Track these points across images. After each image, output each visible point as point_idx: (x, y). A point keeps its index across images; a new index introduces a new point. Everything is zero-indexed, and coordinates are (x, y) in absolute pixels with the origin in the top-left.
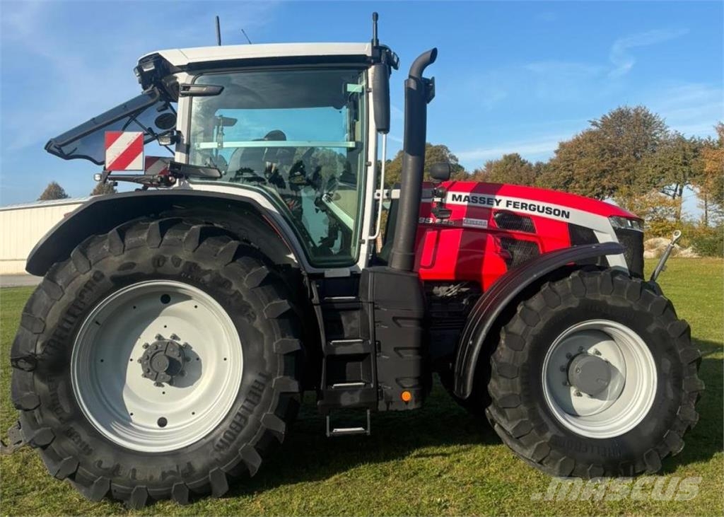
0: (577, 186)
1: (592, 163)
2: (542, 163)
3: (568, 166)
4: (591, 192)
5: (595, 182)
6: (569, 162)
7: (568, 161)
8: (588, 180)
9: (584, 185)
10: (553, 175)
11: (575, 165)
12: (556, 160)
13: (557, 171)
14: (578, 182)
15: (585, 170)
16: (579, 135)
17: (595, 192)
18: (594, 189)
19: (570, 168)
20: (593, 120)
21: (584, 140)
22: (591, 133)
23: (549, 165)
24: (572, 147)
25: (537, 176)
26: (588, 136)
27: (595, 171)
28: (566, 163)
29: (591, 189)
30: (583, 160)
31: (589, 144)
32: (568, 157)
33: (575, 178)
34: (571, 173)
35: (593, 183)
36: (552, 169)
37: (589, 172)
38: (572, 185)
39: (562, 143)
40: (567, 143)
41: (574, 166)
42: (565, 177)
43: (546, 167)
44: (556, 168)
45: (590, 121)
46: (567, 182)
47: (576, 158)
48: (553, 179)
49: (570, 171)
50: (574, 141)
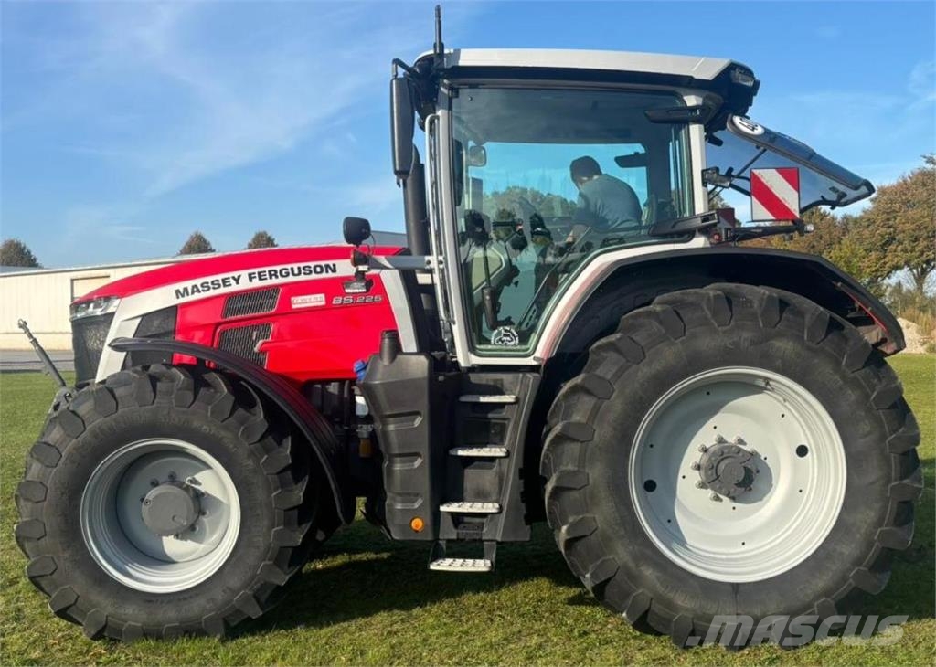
0: (899, 248)
1: (924, 217)
2: (851, 216)
3: (888, 220)
4: (918, 257)
5: (925, 243)
6: (891, 213)
7: (888, 213)
8: (916, 240)
9: (909, 248)
10: (866, 233)
11: (898, 219)
12: (872, 213)
13: (872, 227)
14: (900, 243)
15: (913, 226)
16: (906, 176)
17: (924, 258)
18: (922, 253)
19: (891, 223)
20: (928, 155)
21: (915, 183)
22: (924, 173)
23: (862, 218)
24: (896, 193)
25: (844, 234)
26: (920, 177)
27: (926, 228)
28: (885, 216)
29: (918, 253)
30: (911, 213)
31: (920, 190)
32: (891, 208)
33: (897, 238)
34: (892, 230)
35: (922, 244)
36: (867, 223)
37: (919, 228)
38: (893, 247)
39: (882, 187)
40: (888, 188)
41: (897, 221)
42: (882, 236)
43: (856, 221)
44: (871, 222)
45: (925, 157)
46: (884, 244)
47: (900, 209)
48: (866, 238)
49: (890, 227)
50: (899, 184)
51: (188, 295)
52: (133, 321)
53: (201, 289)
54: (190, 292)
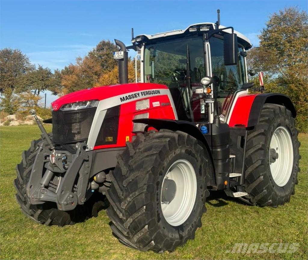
51: (125, 100)
52: (104, 111)
53: (129, 98)
54: (125, 99)
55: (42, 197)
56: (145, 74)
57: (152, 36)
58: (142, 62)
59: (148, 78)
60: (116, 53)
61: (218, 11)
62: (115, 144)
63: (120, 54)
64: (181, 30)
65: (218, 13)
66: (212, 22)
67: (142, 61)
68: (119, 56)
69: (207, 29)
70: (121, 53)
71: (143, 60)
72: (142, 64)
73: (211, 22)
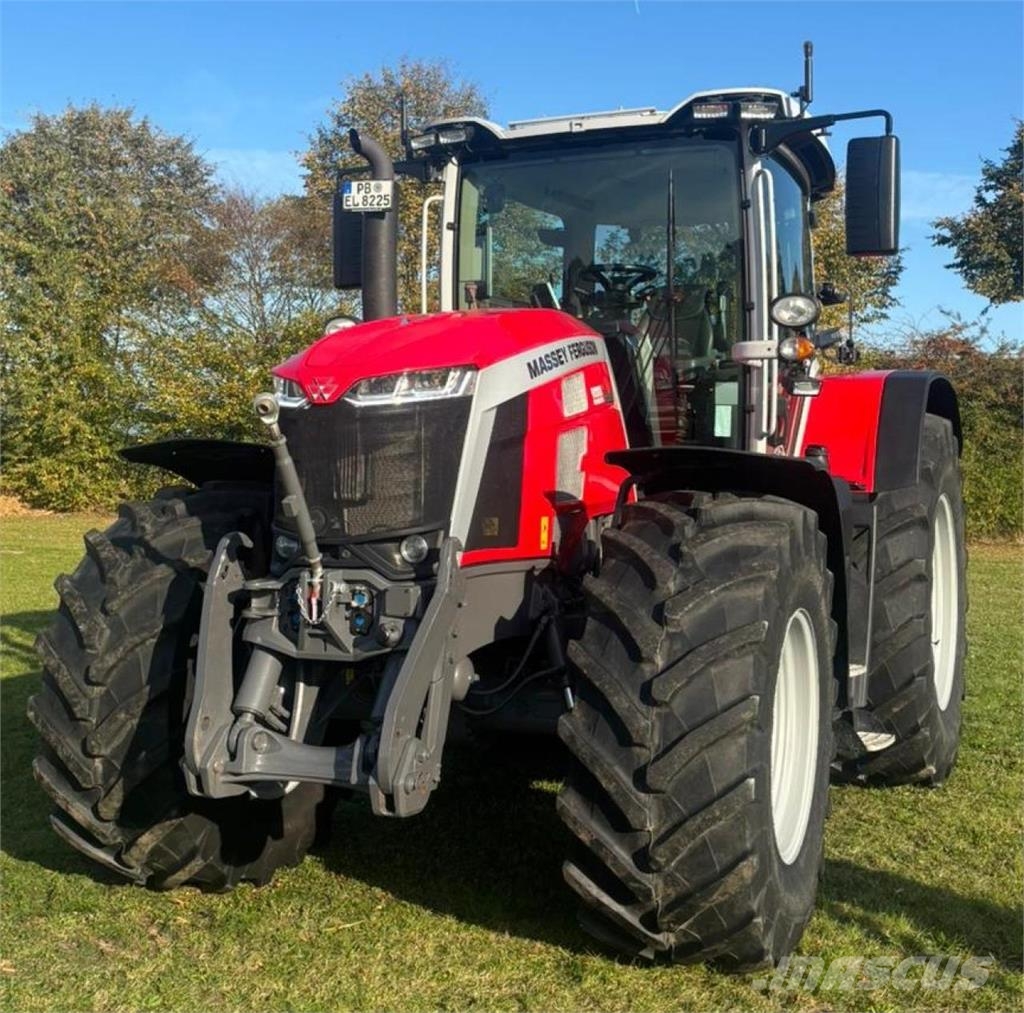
52: (489, 414)
55: (259, 763)
56: (461, 279)
57: (513, 127)
58: (448, 228)
59: (473, 294)
60: (354, 185)
61: (808, 49)
62: (514, 546)
63: (373, 193)
64: (652, 111)
65: (807, 56)
66: (780, 89)
67: (449, 224)
68: (370, 200)
69: (764, 112)
70: (378, 188)
71: (452, 221)
72: (448, 236)
73: (775, 88)
